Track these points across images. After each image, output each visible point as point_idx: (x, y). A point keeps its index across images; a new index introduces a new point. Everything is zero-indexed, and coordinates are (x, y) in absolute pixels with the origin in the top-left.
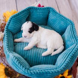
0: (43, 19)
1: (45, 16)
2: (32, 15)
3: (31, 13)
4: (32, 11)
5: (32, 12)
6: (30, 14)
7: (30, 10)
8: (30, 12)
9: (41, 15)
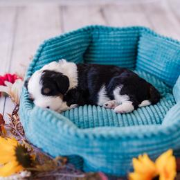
0: (123, 53)
1: (129, 47)
2: (96, 44)
3: (94, 40)
4: (96, 34)
5: (97, 36)
6: (91, 42)
7: (92, 33)
8: (91, 38)
9: (119, 44)
